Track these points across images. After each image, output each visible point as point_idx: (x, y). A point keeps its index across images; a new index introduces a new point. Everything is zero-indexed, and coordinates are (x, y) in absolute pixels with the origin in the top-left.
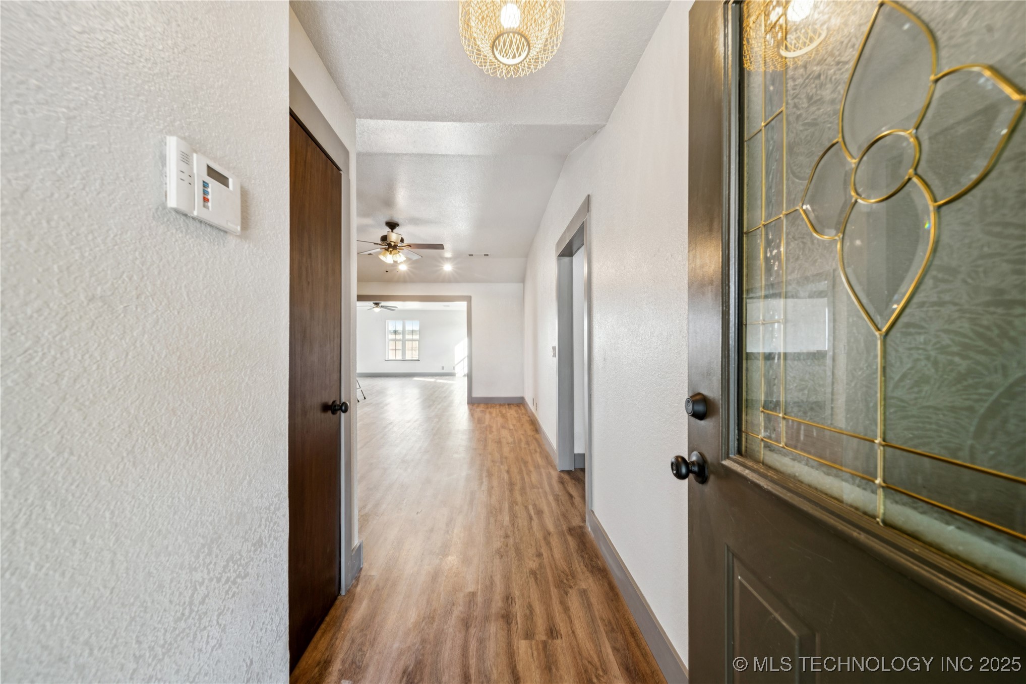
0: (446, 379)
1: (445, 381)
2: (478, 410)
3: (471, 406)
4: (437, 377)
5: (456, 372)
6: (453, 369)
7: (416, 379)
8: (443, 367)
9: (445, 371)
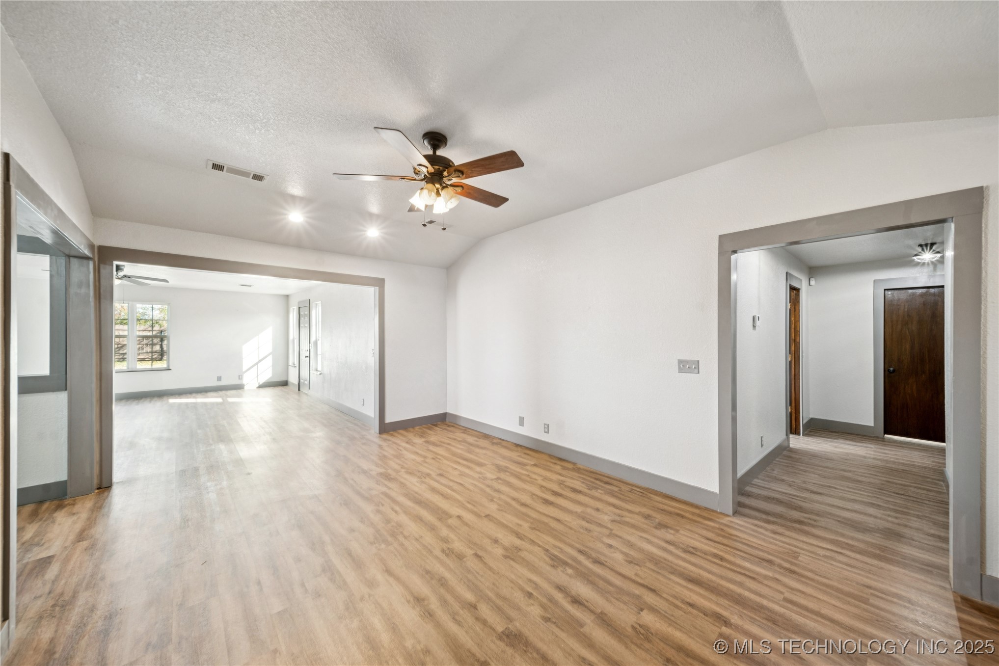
5: (244, 383)
6: (239, 379)
7: (172, 401)
8: (220, 377)
9: (223, 383)
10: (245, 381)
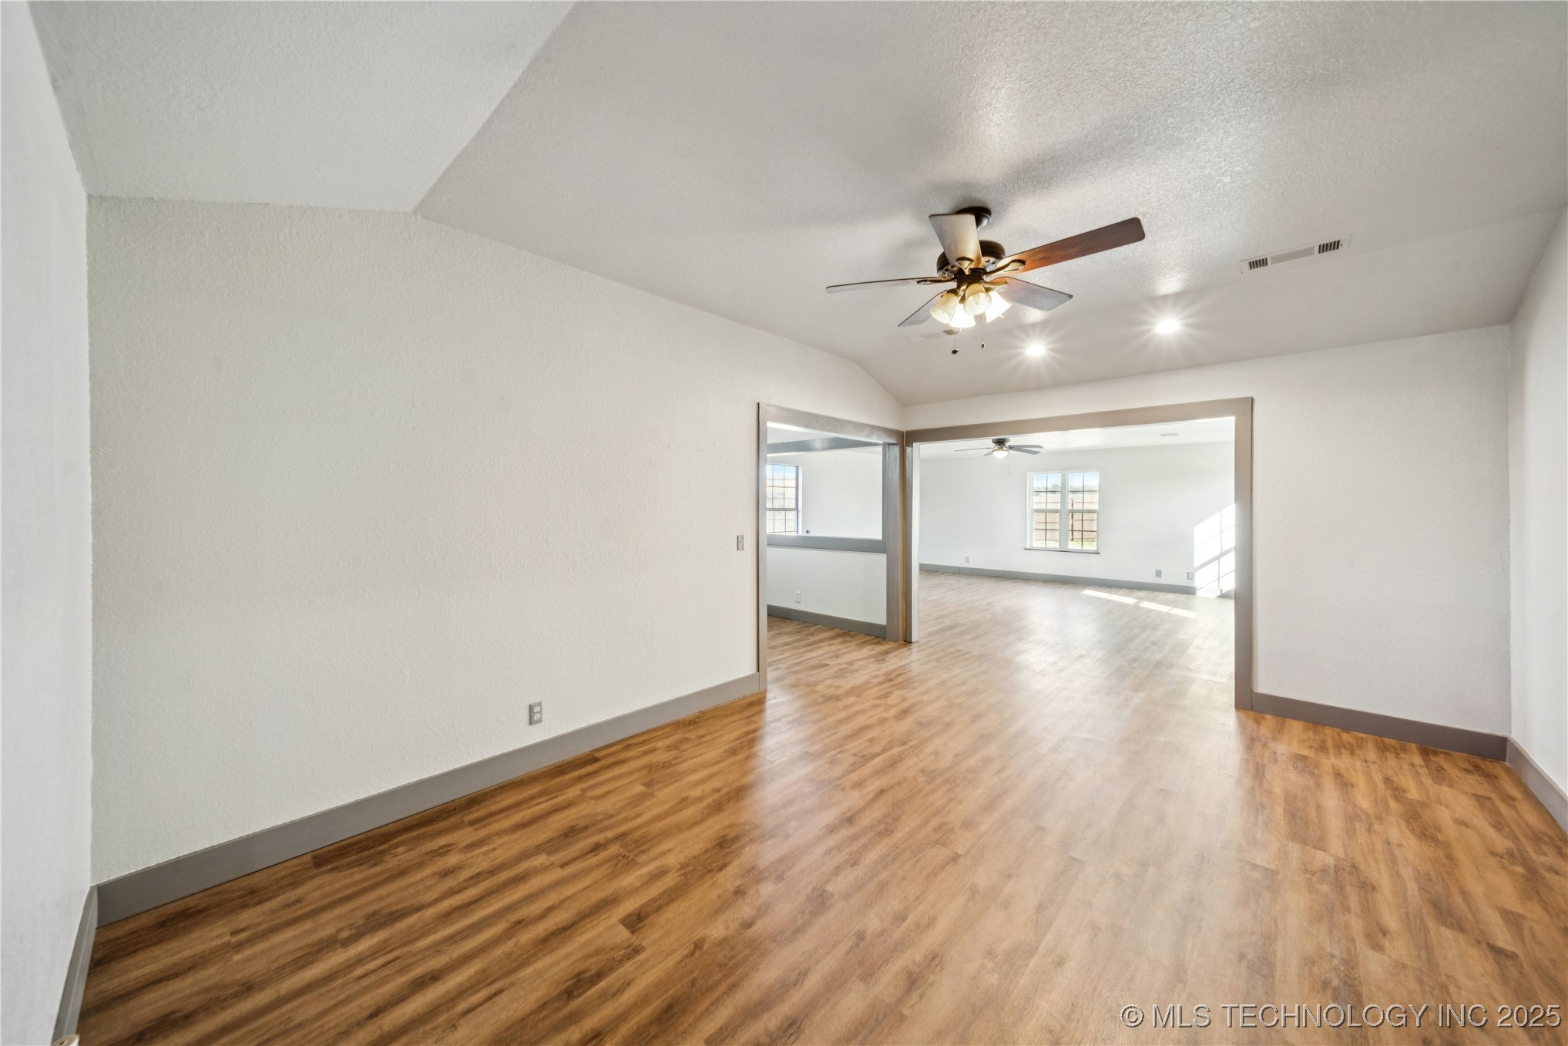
0: (1166, 603)
1: (1164, 609)
2: (1282, 748)
3: (1251, 724)
4: (1143, 594)
5: (1195, 585)
6: (1188, 578)
7: (1089, 592)
8: (1160, 571)
9: (1164, 580)
10: (1198, 582)
